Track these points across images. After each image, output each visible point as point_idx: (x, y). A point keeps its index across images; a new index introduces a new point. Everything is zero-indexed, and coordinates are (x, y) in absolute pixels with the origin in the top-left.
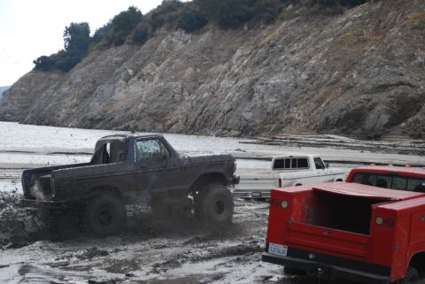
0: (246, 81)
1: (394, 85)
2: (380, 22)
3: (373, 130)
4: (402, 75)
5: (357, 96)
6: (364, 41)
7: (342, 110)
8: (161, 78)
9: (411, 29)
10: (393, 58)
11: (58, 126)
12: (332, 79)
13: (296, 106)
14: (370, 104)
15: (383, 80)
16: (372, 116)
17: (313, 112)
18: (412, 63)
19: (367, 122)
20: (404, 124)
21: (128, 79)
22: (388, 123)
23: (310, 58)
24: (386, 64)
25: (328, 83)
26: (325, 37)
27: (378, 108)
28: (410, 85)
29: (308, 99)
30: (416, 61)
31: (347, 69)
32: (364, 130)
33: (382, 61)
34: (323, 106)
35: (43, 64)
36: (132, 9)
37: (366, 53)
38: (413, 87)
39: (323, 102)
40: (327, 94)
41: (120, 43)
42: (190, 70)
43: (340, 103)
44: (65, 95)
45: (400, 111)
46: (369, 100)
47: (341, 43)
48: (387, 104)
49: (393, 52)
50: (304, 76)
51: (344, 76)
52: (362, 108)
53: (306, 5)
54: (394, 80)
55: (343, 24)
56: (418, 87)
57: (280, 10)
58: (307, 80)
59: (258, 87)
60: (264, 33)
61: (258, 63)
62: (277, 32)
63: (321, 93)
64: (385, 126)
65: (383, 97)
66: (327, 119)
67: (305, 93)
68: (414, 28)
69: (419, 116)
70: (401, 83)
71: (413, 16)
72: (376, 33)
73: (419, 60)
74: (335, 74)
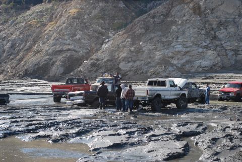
1: (65, 50)
2: (53, 14)
3: (54, 76)
4: (69, 45)
5: (44, 57)
6: (45, 25)
7: (35, 65)
9: (73, 19)
10: (63, 35)
12: (27, 47)
13: (5, 63)
14: (52, 61)
15: (58, 48)
16: (54, 68)
17: (16, 66)
18: (75, 38)
19: (51, 72)
20: (72, 73)
22: (63, 73)
23: (12, 34)
24: (60, 38)
25: (25, 49)
26: (20, 22)
27: (58, 63)
28: (75, 51)
29: (12, 59)
30: (77, 37)
31: (35, 42)
32: (49, 76)
33: (57, 36)
34: (22, 62)
37: (46, 32)
38: (77, 52)
39: (22, 60)
40: (24, 56)
43: (31, 60)
45: (69, 66)
46: (51, 59)
47: (30, 25)
48: (62, 62)
49: (63, 31)
50: (9, 44)
51: (34, 45)
52: (47, 64)
53: (5, 3)
54: (65, 48)
55: (30, 15)
56: (79, 52)
58: (11, 47)
63: (21, 54)
64: (61, 74)
65: (60, 58)
66: (26, 70)
67: (11, 55)
69: (81, 68)
70: (69, 50)
71: (73, 11)
72: (51, 20)
73: (78, 36)
74: (28, 44)
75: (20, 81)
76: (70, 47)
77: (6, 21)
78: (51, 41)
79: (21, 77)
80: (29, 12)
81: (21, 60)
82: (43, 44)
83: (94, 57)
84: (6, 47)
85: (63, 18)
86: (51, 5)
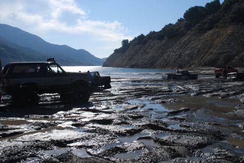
0: (178, 53)
2: (218, 34)
3: (220, 65)
5: (214, 56)
6: (215, 40)
7: (210, 60)
8: (152, 53)
11: (123, 67)
13: (195, 59)
14: (218, 58)
15: (222, 51)
16: (219, 61)
17: (200, 61)
18: (230, 46)
19: (218, 63)
20: (229, 64)
21: (142, 53)
22: (224, 63)
23: (198, 45)
25: (204, 52)
26: (202, 39)
27: (221, 59)
28: (231, 52)
29: (198, 57)
31: (210, 48)
32: (217, 65)
33: (221, 45)
35: (116, 51)
36: (142, 35)
37: (215, 43)
40: (204, 56)
41: (139, 44)
42: (160, 51)
43: (208, 57)
44: (124, 59)
45: (228, 60)
47: (207, 41)
48: (224, 58)
49: (224, 43)
50: (196, 50)
51: (209, 50)
52: (216, 59)
53: (194, 31)
54: (225, 51)
56: (233, 52)
57: (186, 33)
58: (198, 52)
59: (182, 54)
60: (182, 39)
61: (181, 48)
62: (186, 39)
63: (202, 55)
65: (223, 56)
66: (205, 63)
67: (197, 55)
68: (230, 35)
69: (234, 61)
70: (227, 52)
71: (229, 32)
72: (217, 37)
73: (232, 45)
74: (206, 50)
75: (202, 68)
76: (227, 50)
77: (195, 39)
78: (218, 48)
79: (203, 66)
80: (207, 34)
81: (202, 58)
82: (214, 49)
83: (241, 55)
84: (195, 52)
85: (224, 36)
86: (217, 30)
